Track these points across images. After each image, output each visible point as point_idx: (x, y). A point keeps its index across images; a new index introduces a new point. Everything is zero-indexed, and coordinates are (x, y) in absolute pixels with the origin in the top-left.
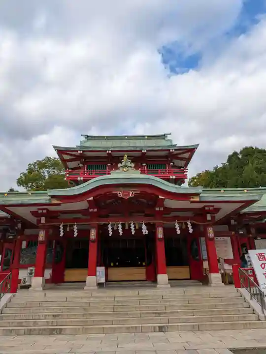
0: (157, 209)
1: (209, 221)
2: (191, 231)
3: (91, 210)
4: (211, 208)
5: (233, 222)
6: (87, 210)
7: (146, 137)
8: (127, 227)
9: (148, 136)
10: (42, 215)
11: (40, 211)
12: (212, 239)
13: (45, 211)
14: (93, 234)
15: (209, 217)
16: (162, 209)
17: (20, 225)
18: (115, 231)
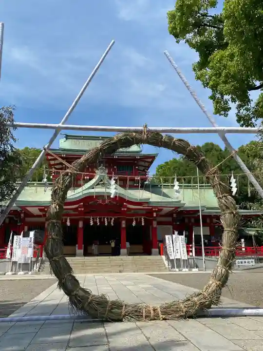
0: (123, 209)
1: (155, 217)
2: (143, 224)
3: (80, 209)
4: (156, 209)
5: (175, 215)
6: (77, 209)
8: (102, 220)
12: (156, 228)
14: (81, 224)
15: (155, 215)
16: (125, 209)
17: (22, 215)
18: (95, 223)
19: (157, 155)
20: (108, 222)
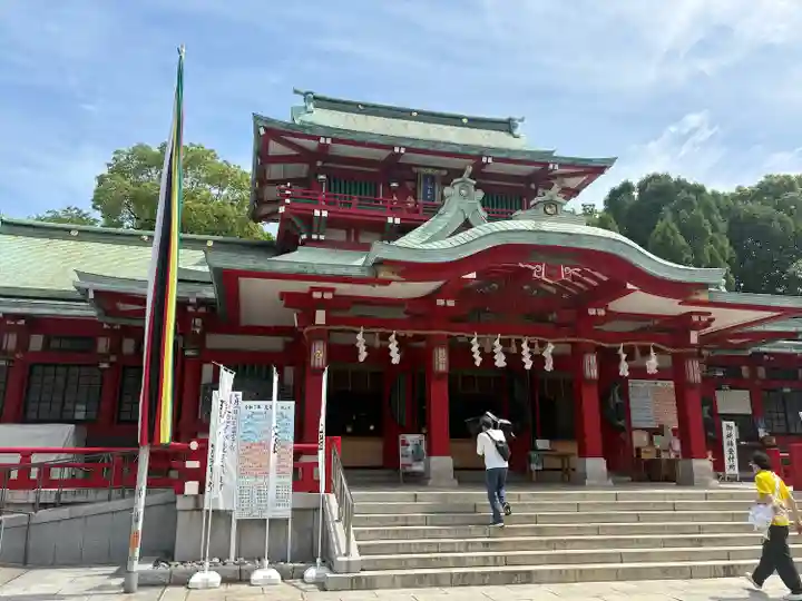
0: (592, 312)
3: (440, 302)
7: (465, 121)
8: (514, 349)
9: (470, 120)
10: (322, 304)
11: (317, 295)
13: (328, 296)
14: (441, 360)
15: (694, 338)
18: (488, 357)
19: (612, 161)
20: (533, 358)
